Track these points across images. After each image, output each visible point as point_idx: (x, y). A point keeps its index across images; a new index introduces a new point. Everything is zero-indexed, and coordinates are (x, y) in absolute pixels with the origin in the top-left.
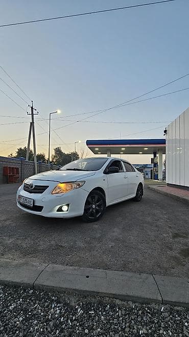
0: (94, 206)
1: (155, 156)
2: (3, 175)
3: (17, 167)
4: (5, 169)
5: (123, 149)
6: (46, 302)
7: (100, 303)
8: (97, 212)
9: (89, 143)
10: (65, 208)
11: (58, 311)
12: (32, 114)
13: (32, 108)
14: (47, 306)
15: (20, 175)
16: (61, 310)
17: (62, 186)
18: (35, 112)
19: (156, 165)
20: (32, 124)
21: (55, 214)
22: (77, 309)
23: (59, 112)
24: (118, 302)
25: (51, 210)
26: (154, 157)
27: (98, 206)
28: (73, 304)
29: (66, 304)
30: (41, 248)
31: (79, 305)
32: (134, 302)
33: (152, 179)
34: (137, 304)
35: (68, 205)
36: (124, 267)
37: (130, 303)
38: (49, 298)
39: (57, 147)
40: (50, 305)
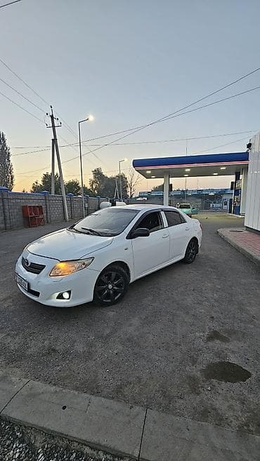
0: (110, 286)
1: (237, 178)
2: (24, 217)
3: (41, 204)
4: (24, 209)
5: (187, 170)
6: (8, 439)
7: (67, 448)
8: (116, 293)
9: (137, 164)
10: (66, 295)
11: (17, 455)
12: (54, 127)
13: (52, 117)
14: (9, 446)
15: (45, 214)
16: (21, 452)
17: (62, 265)
18: (56, 123)
19: (237, 192)
20: (54, 141)
21: (54, 302)
22: (39, 454)
23: (91, 118)
24: (87, 450)
25: (50, 298)
26: (236, 180)
27: (117, 286)
28: (38, 445)
29: (30, 445)
30: (29, 352)
31: (43, 447)
32: (106, 453)
33: (230, 212)
34: (108, 457)
35: (69, 292)
36: (117, 393)
37: (101, 453)
38: (14, 434)
39: (95, 168)
40: (12, 445)
